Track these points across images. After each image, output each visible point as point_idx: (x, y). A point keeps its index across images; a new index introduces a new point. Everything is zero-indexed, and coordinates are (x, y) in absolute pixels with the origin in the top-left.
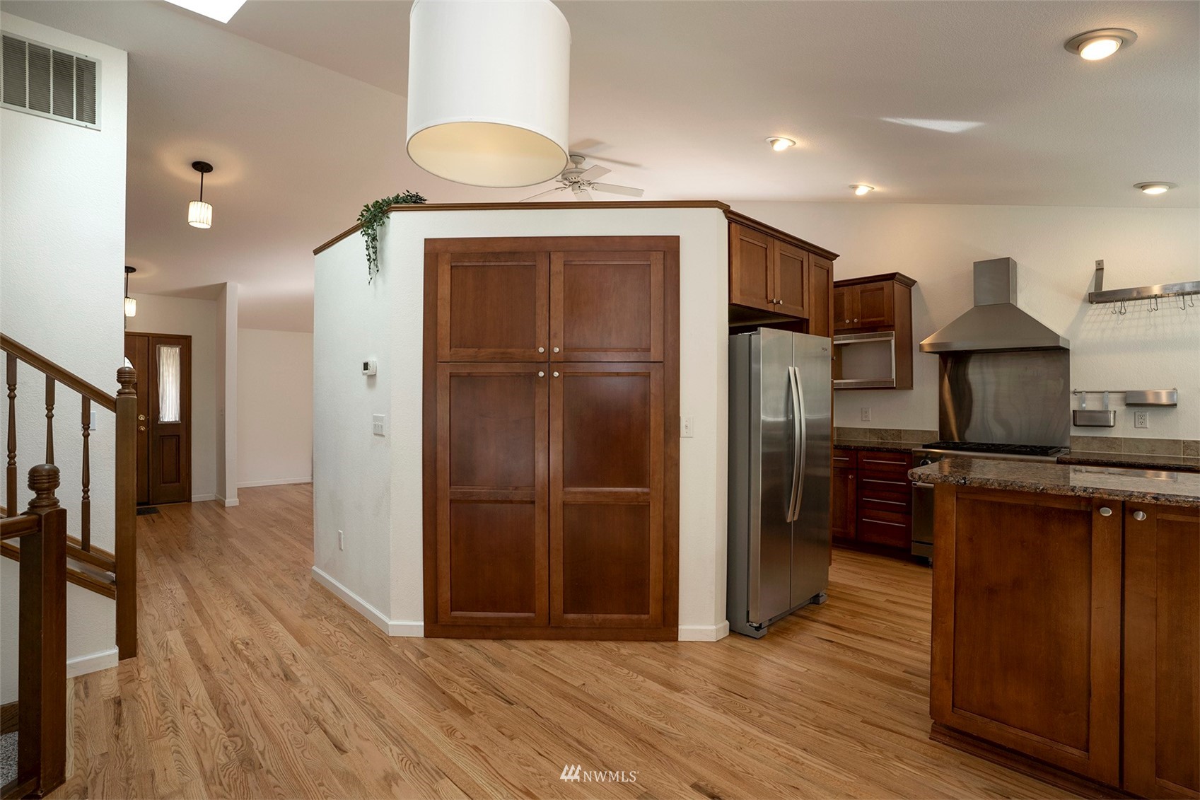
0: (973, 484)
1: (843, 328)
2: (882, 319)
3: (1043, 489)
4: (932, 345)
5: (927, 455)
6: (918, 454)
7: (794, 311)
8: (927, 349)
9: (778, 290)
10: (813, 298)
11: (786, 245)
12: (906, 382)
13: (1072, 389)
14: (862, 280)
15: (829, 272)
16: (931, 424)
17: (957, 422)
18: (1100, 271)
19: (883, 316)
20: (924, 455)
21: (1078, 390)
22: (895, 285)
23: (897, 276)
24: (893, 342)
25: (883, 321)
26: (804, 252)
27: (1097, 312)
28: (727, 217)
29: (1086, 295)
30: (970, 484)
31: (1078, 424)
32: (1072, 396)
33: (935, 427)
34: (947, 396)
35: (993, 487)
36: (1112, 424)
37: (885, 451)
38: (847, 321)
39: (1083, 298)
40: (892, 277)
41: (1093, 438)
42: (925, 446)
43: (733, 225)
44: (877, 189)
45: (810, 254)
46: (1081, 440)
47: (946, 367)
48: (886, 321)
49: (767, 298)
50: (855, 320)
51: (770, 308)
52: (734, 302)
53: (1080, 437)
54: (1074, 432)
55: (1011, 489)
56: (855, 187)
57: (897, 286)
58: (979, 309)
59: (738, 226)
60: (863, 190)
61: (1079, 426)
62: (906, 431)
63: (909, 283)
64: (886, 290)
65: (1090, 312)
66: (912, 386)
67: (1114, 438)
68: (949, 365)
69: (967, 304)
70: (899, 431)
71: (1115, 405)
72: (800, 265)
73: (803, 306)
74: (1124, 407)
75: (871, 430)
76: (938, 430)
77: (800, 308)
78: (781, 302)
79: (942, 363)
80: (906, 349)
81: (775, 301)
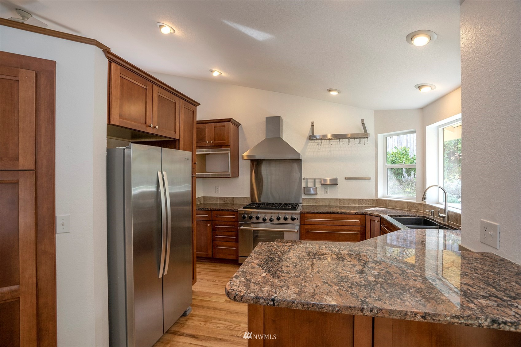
0: (281, 306)
1: (205, 145)
2: (224, 141)
3: (338, 310)
4: (248, 156)
5: (245, 212)
6: (241, 212)
7: (169, 134)
8: (245, 158)
9: (155, 119)
10: (183, 127)
11: (162, 90)
12: (235, 174)
13: (303, 178)
14: (215, 121)
15: (194, 113)
16: (247, 194)
17: (257, 193)
18: (313, 126)
19: (225, 140)
20: (244, 212)
21: (305, 178)
22: (231, 125)
23: (232, 120)
24: (229, 154)
25: (225, 143)
26: (177, 98)
27: (312, 144)
28: (107, 57)
29: (308, 136)
30: (278, 305)
31: (305, 193)
32: (303, 180)
33: (249, 196)
34: (254, 180)
35: (298, 308)
36: (317, 193)
37: (225, 211)
38: (207, 142)
39: (307, 137)
40: (229, 120)
41: (310, 199)
42: (244, 208)
43: (113, 64)
44: (224, 74)
45: (181, 99)
46: (306, 200)
47: (253, 167)
48: (226, 143)
49: (146, 123)
50: (211, 142)
51: (149, 130)
52: (112, 123)
53: (305, 198)
54: (304, 196)
55: (312, 310)
56: (212, 71)
57: (232, 126)
58: (268, 140)
59: (119, 67)
60: (216, 74)
61: (306, 194)
62: (236, 197)
63: (238, 125)
64: (226, 127)
65: (309, 144)
66: (239, 175)
67: (317, 199)
68: (254, 166)
69: (262, 137)
70: (233, 198)
71: (318, 185)
72: (174, 105)
73: (175, 131)
74: (321, 185)
75: (220, 198)
76: (250, 197)
77: (173, 132)
78: (157, 127)
79: (252, 165)
80: (236, 157)
81: (152, 126)
